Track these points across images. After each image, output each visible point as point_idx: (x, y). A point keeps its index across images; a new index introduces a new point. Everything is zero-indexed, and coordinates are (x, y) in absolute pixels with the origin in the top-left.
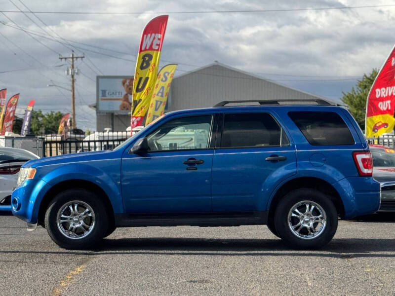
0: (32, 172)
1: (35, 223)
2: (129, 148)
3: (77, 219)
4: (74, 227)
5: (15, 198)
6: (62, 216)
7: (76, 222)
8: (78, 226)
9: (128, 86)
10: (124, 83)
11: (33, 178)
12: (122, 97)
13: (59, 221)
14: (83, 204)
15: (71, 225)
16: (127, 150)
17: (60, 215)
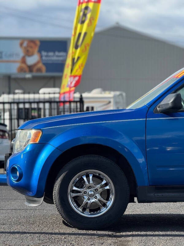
0: (36, 135)
1: (40, 197)
2: (154, 106)
3: (93, 193)
4: (89, 202)
5: (14, 166)
6: (75, 188)
7: (91, 196)
8: (93, 200)
9: (25, 48)
10: (21, 45)
11: (37, 142)
12: (19, 59)
13: (70, 195)
14: (99, 174)
15: (85, 200)
16: (151, 109)
17: (72, 187)
